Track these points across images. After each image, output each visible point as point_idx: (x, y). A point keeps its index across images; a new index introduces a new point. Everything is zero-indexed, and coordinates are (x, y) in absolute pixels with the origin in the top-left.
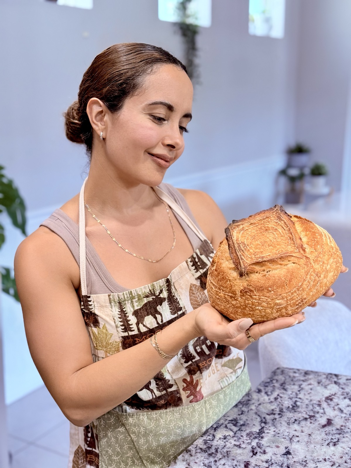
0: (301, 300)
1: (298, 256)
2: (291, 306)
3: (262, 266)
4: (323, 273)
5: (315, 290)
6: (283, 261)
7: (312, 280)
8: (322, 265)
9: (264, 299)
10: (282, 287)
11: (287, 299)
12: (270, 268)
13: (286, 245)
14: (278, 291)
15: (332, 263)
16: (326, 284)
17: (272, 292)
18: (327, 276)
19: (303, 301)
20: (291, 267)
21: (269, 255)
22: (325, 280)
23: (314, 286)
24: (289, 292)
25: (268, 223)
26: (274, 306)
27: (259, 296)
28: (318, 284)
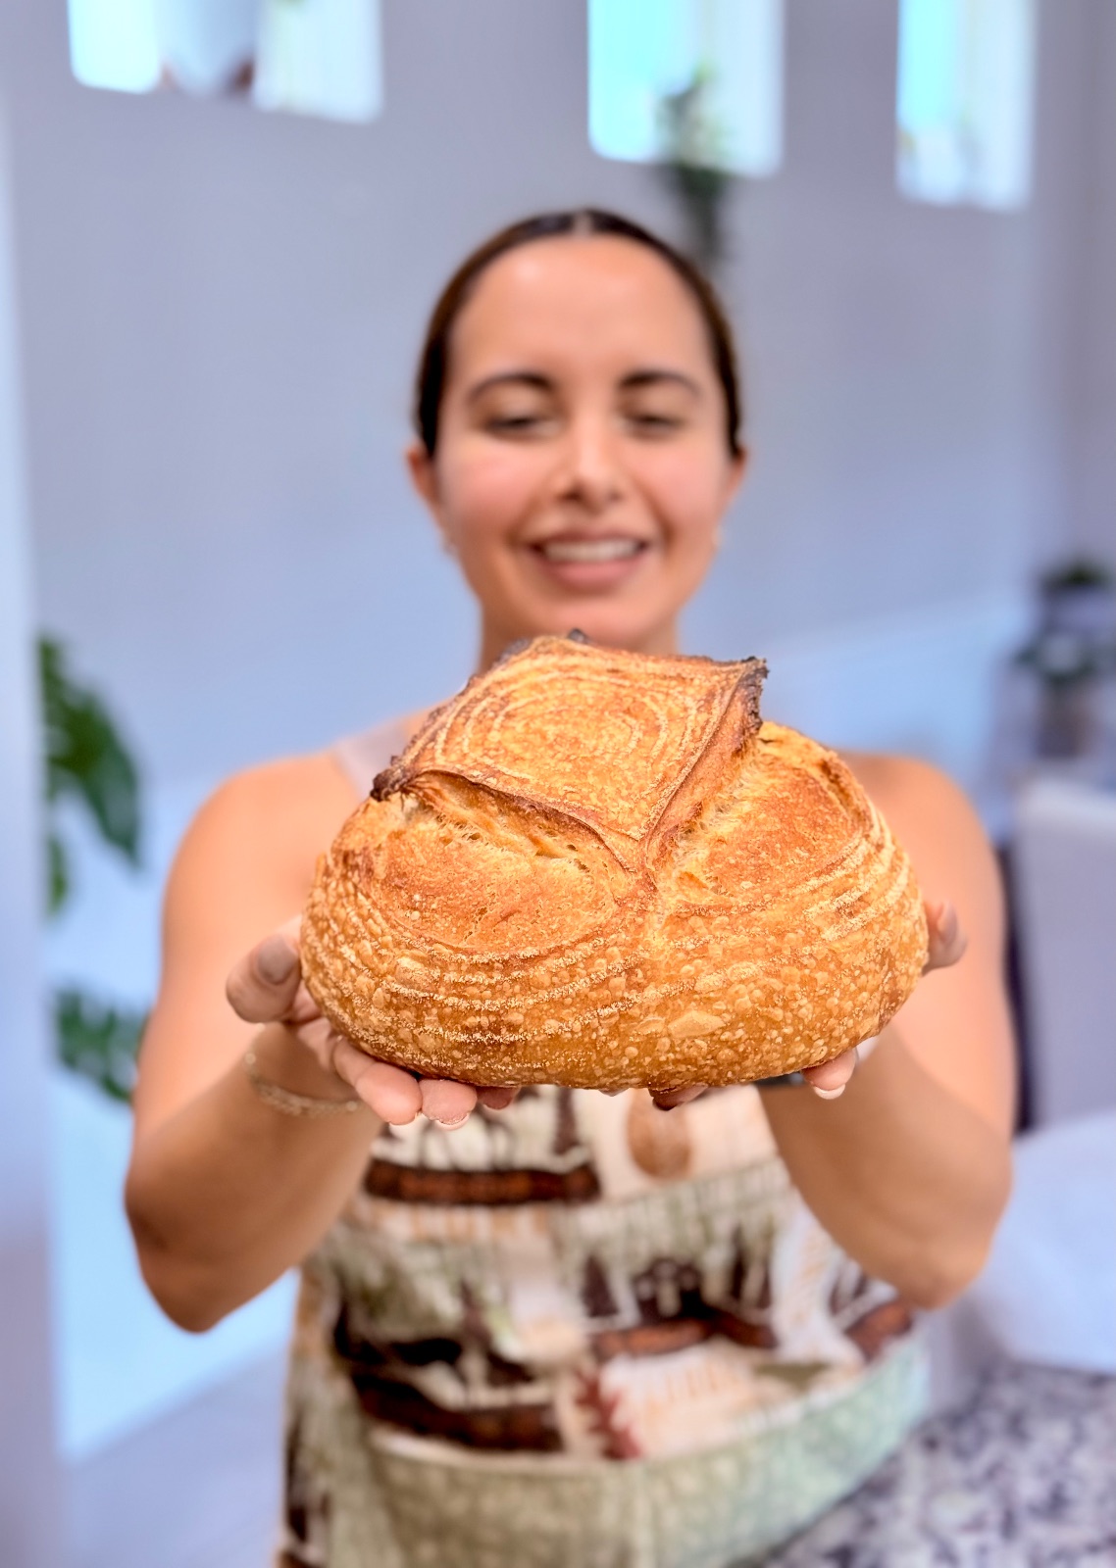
0: (493, 1019)
1: (616, 852)
2: (441, 1019)
3: (471, 804)
4: (666, 988)
5: (577, 1026)
6: (551, 833)
7: (589, 975)
8: (687, 953)
9: (379, 925)
10: (458, 918)
11: (441, 978)
12: (488, 826)
13: (625, 792)
14: (434, 923)
15: (742, 982)
16: (651, 1040)
17: (416, 914)
18: (677, 1013)
19: (497, 1032)
20: (557, 873)
21: (523, 781)
22: (655, 1024)
23: (583, 1001)
24: (465, 952)
25: (660, 697)
26: (388, 973)
27: (374, 904)
28: (607, 1011)
